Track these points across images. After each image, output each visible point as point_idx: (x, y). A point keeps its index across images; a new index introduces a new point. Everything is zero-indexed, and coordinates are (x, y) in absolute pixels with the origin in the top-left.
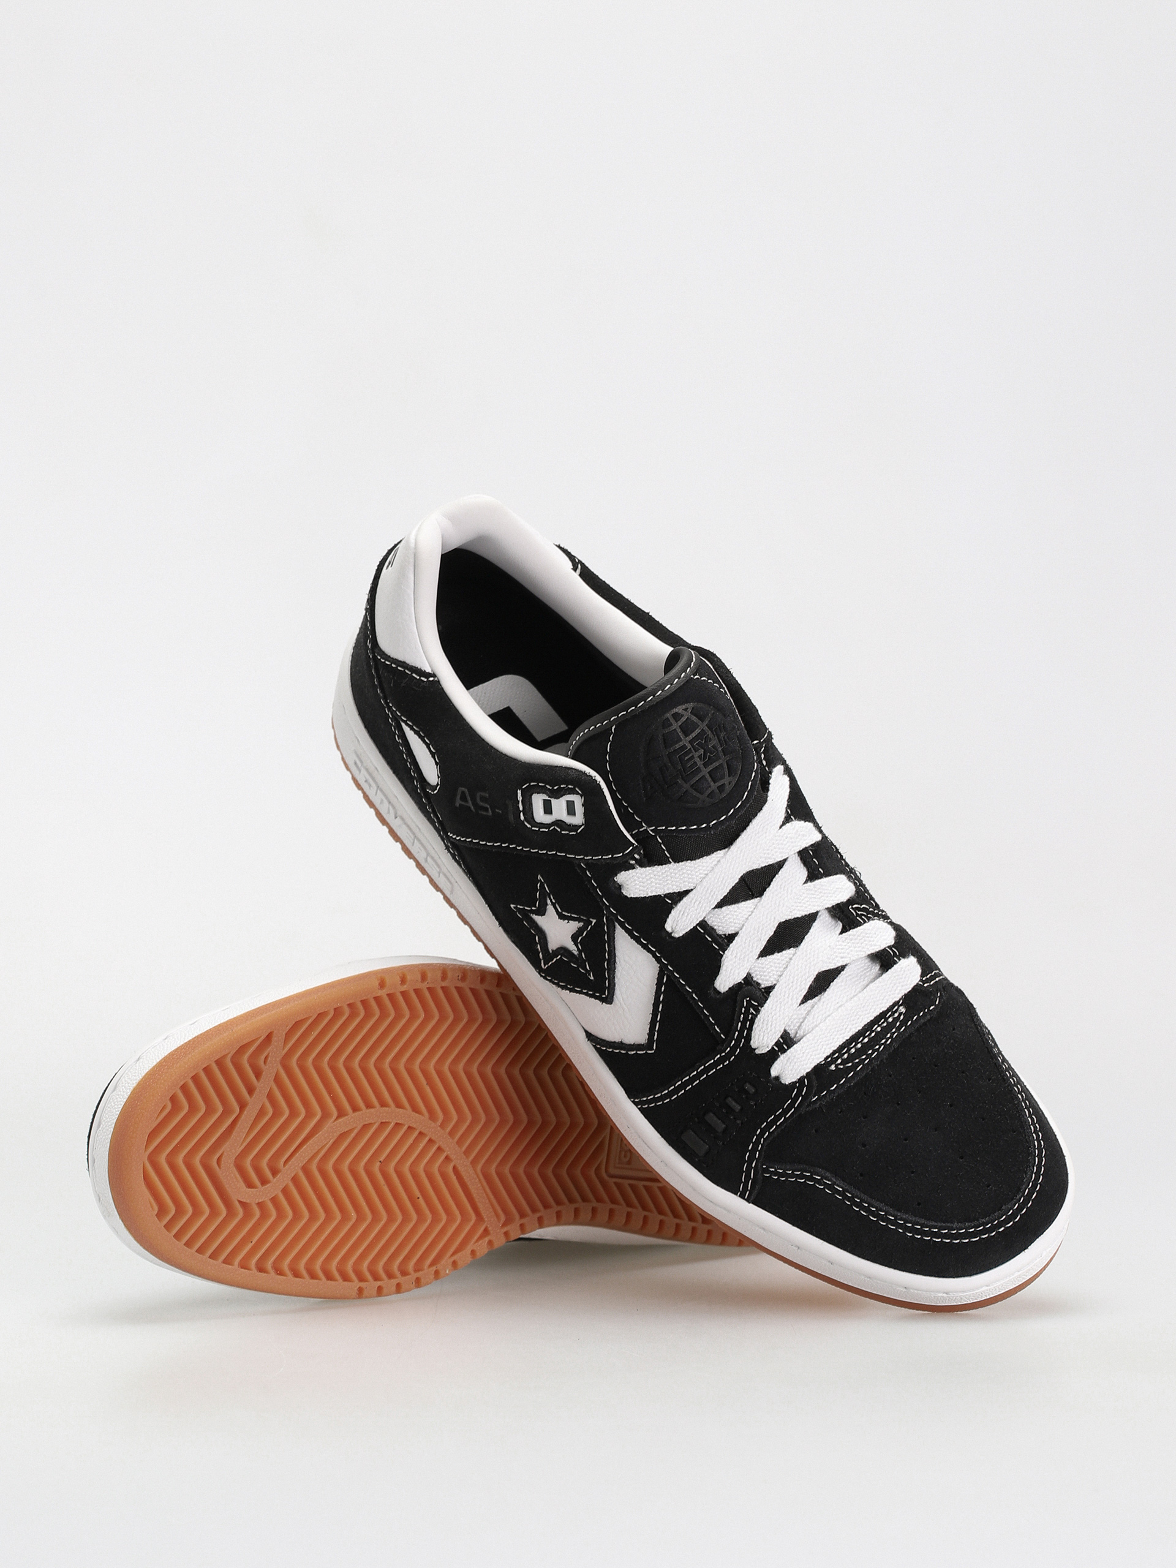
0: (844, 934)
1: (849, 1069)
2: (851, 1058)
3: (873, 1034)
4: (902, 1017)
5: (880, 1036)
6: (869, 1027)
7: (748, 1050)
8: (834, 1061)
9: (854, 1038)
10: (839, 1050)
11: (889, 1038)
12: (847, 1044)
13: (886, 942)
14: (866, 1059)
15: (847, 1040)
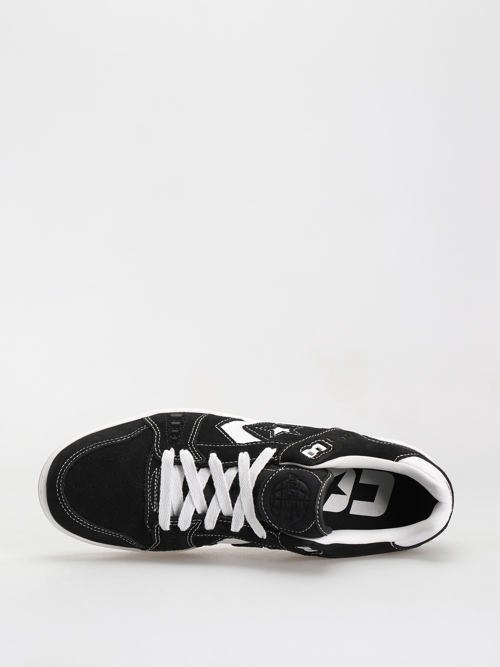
0: (194, 510)
1: (151, 474)
2: (154, 478)
3: (155, 492)
4: (152, 507)
5: (153, 494)
6: (159, 493)
7: (185, 447)
8: (158, 471)
9: (159, 484)
10: (160, 476)
11: (149, 496)
12: (159, 480)
13: (180, 522)
14: (150, 482)
15: (160, 481)
